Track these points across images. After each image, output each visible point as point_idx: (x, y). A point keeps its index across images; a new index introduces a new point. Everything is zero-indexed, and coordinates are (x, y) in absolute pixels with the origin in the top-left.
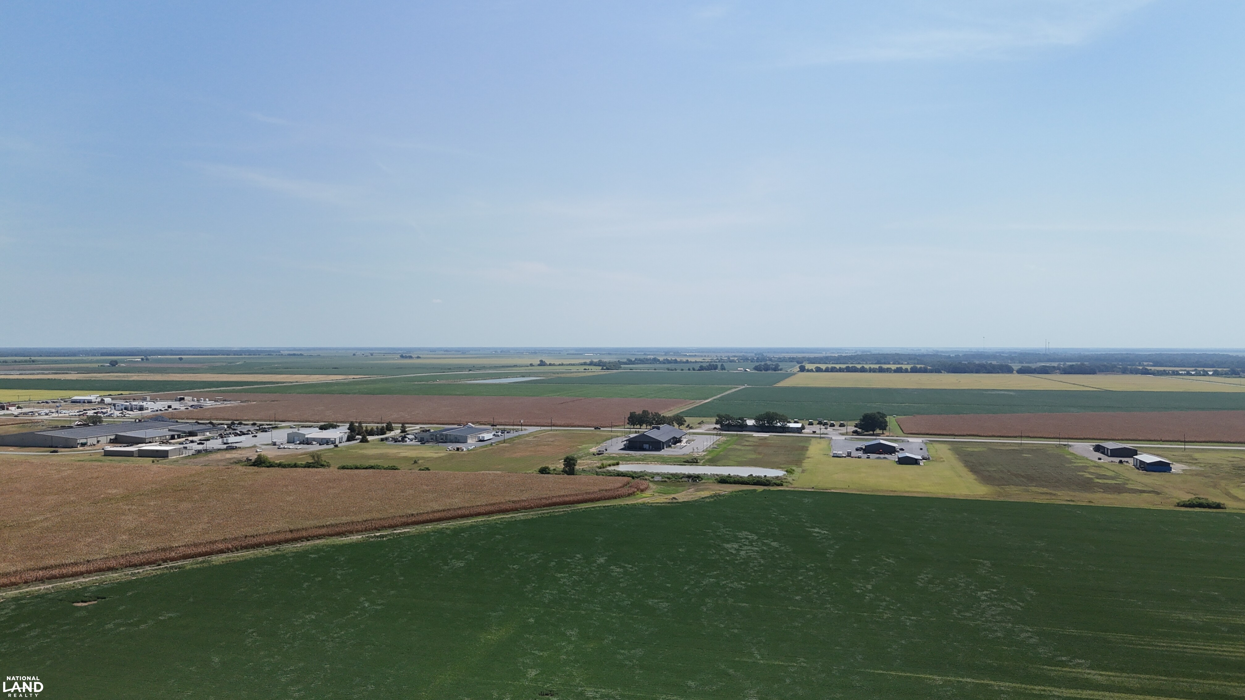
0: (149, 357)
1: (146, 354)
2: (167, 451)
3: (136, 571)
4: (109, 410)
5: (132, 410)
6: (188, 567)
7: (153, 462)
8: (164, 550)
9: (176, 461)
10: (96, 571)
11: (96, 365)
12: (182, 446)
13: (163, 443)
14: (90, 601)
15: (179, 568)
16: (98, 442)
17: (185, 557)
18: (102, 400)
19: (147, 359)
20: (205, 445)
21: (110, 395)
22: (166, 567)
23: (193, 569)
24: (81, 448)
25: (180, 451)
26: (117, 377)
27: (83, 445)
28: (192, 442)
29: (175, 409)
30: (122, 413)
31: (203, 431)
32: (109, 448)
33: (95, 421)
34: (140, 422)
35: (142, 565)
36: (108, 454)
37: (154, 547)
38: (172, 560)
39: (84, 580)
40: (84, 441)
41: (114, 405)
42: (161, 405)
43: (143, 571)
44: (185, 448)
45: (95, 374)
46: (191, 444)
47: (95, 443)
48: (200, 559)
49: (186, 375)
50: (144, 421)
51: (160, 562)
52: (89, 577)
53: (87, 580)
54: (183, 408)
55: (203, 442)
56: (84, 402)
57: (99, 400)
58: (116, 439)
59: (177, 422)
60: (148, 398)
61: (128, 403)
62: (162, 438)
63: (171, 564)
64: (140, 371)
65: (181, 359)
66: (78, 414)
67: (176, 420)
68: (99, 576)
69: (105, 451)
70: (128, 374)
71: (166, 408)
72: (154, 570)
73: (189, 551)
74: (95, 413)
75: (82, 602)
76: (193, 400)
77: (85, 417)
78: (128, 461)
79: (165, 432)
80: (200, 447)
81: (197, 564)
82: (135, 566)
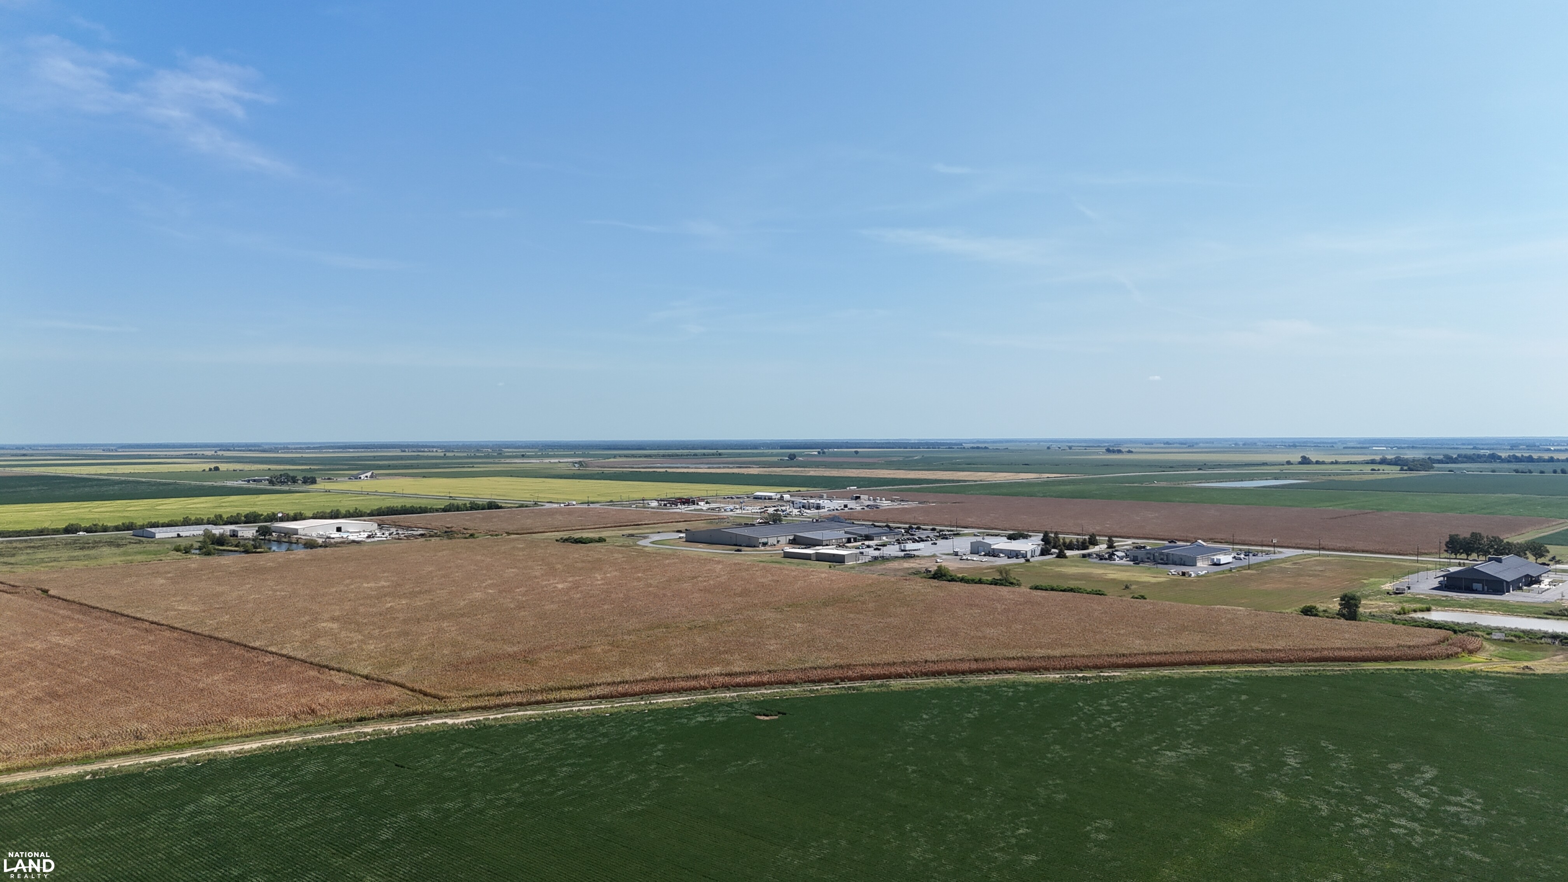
0: (825, 450)
1: (822, 447)
2: (843, 556)
3: (815, 688)
4: (788, 508)
5: (809, 509)
6: (866, 690)
7: (830, 567)
8: (841, 667)
9: (852, 568)
10: (777, 683)
11: (775, 459)
12: (858, 551)
13: (840, 546)
14: (771, 715)
15: (858, 690)
16: (778, 542)
17: (863, 678)
18: (782, 497)
19: (824, 453)
20: (881, 551)
21: (789, 491)
22: (843, 687)
23: (871, 692)
24: (763, 548)
25: (856, 557)
26: (795, 471)
27: (765, 544)
28: (868, 547)
29: (851, 509)
30: (800, 512)
31: (879, 535)
32: (789, 549)
33: (776, 519)
34: (817, 523)
35: (820, 681)
36: (788, 555)
37: (832, 662)
38: (850, 679)
39: (765, 692)
40: (765, 540)
41: (793, 502)
42: (837, 504)
43: (822, 689)
44: (862, 553)
45: (775, 469)
46: (868, 550)
47: (775, 543)
48: (878, 682)
49: (861, 470)
50: (821, 521)
51: (839, 681)
52: (771, 689)
53: (769, 692)
54: (859, 508)
55: (879, 547)
56: (765, 499)
57: (779, 496)
58: (794, 539)
59: (853, 523)
60: (825, 496)
61: (805, 501)
62: (839, 541)
63: (848, 684)
64: (817, 465)
65: (857, 452)
66: (759, 511)
67: (852, 521)
68: (779, 688)
69: (785, 552)
70: (806, 469)
71: (843, 507)
72: (832, 688)
73: (868, 672)
74: (775, 510)
75: (764, 715)
76: (869, 500)
77: (766, 515)
78: (806, 564)
79: (841, 534)
80: (877, 553)
81: (875, 687)
82: (813, 682)
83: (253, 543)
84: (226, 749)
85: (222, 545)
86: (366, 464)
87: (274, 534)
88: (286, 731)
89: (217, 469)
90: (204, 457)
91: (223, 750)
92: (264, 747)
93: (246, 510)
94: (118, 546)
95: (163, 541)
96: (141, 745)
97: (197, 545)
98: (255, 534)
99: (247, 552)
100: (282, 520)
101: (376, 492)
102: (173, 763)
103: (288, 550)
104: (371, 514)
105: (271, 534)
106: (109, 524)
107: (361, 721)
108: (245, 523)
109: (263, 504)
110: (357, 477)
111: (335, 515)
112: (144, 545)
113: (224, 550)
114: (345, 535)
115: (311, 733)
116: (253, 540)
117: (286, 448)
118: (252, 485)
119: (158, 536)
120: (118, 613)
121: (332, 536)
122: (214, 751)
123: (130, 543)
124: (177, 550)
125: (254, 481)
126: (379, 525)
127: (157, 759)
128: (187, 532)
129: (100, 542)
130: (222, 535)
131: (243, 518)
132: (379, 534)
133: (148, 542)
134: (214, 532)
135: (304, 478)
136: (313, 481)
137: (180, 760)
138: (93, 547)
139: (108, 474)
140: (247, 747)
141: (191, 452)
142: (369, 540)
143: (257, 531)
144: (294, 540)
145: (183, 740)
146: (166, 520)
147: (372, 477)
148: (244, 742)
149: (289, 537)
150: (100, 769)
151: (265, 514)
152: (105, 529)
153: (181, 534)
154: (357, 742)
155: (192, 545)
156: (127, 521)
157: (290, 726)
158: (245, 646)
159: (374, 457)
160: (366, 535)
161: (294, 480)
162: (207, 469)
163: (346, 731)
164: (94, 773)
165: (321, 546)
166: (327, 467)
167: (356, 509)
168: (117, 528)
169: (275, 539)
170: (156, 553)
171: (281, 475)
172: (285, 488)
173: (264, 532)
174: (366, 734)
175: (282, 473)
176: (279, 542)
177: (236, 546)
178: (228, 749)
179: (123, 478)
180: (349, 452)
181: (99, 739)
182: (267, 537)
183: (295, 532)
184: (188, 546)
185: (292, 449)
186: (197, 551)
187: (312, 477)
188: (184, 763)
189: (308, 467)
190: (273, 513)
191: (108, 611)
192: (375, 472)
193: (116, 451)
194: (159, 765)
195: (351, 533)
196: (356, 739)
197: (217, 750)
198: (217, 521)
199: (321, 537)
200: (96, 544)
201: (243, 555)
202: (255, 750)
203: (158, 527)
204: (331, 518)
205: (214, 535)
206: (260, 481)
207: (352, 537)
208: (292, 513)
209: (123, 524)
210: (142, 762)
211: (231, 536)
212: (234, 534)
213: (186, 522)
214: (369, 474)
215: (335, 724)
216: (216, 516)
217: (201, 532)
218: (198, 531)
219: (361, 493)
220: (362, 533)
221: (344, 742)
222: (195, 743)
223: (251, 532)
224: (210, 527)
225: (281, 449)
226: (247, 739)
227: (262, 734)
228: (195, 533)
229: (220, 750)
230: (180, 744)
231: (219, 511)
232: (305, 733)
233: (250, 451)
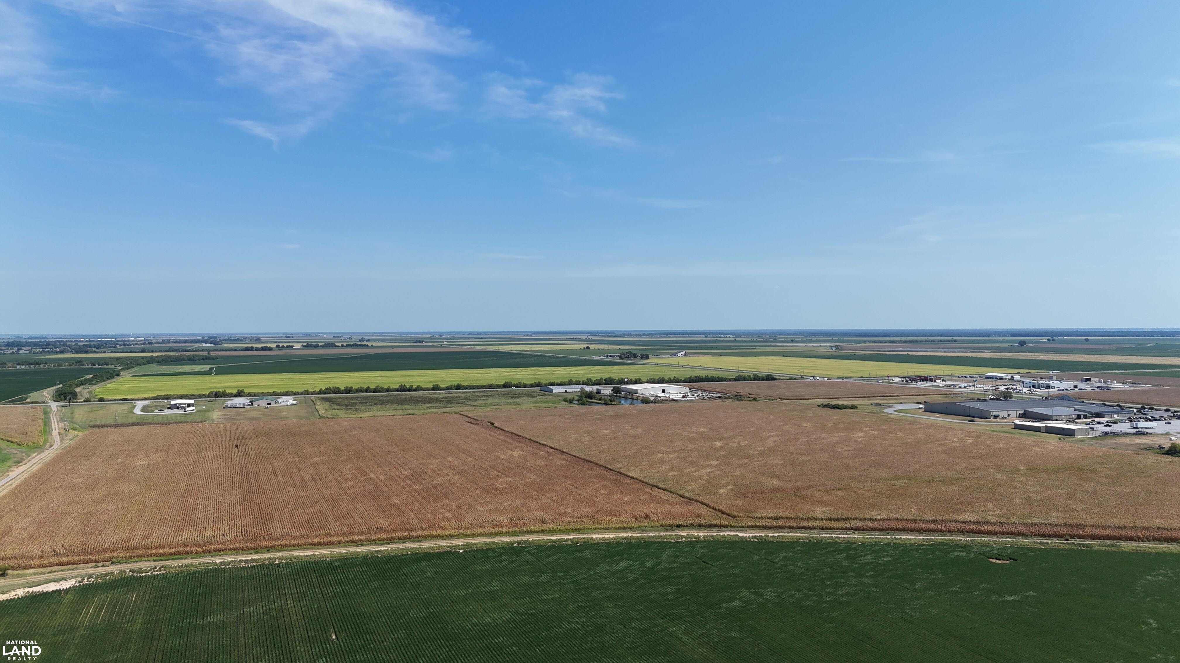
0: (1055, 338)
1: (1052, 335)
2: (1073, 430)
3: (1045, 541)
4: (1018, 387)
5: (1039, 388)
6: (1096, 548)
7: (1060, 439)
8: (1071, 526)
9: (1082, 441)
10: (1008, 534)
11: (1007, 345)
12: (1088, 426)
13: (1069, 421)
14: (1003, 560)
15: (1087, 547)
16: (1009, 415)
17: (1093, 537)
18: (1012, 377)
19: (1053, 340)
20: (1112, 428)
21: (1020, 373)
22: (1073, 543)
23: (1101, 551)
24: (994, 420)
25: (1086, 432)
26: (1025, 356)
27: (996, 417)
28: (1099, 423)
29: (1081, 389)
30: (1030, 390)
31: (1110, 413)
32: (1019, 422)
33: (1007, 396)
34: (1048, 400)
35: (1050, 536)
36: (1017, 427)
37: (1060, 521)
38: (1080, 537)
39: (997, 539)
40: (996, 413)
41: (1023, 382)
42: (1067, 385)
43: (1052, 543)
44: (1092, 429)
45: (1006, 353)
46: (1098, 426)
47: (1006, 416)
48: (1109, 542)
49: (1092, 356)
50: (1051, 400)
51: (1068, 537)
52: (1002, 538)
53: (1001, 540)
54: (1089, 389)
55: (1110, 424)
56: (997, 378)
57: (1009, 376)
58: (1024, 414)
59: (1083, 402)
60: (1055, 377)
61: (1035, 382)
62: (1069, 417)
63: (1078, 541)
64: (1047, 351)
65: (1087, 340)
66: (991, 388)
67: (1082, 400)
68: (1010, 538)
69: (1015, 425)
70: (1036, 354)
71: (1072, 388)
72: (1062, 543)
73: (1097, 532)
74: (1006, 389)
75: (996, 559)
76: (1100, 382)
77: (997, 392)
78: (1036, 435)
79: (1071, 411)
80: (1107, 429)
81: (1105, 546)
82: (1044, 536)
83: (609, 398)
84: (594, 536)
85: (591, 399)
86: (682, 346)
87: (622, 392)
88: (630, 529)
89: (588, 348)
90: (581, 340)
91: (592, 536)
92: (618, 538)
93: (605, 376)
94: (532, 397)
95: (557, 395)
96: (545, 527)
97: (576, 398)
98: (611, 392)
99: (606, 404)
100: (627, 383)
101: (688, 365)
102: (563, 542)
103: (631, 404)
104: (685, 381)
105: (620, 393)
106: (527, 383)
107: (679, 527)
108: (605, 384)
109: (616, 372)
110: (675, 355)
111: (661, 381)
112: (547, 397)
113: (592, 402)
114: (667, 395)
115: (647, 531)
116: (610, 396)
117: (630, 334)
118: (609, 359)
119: (554, 391)
120: (532, 440)
121: (659, 395)
122: (587, 536)
123: (539, 395)
124: (565, 401)
125: (611, 356)
126: (690, 389)
127: (554, 538)
128: (571, 389)
129: (522, 394)
130: (591, 392)
131: (604, 381)
132: (690, 395)
133: (549, 395)
134: (586, 390)
135: (641, 355)
136: (647, 357)
137: (568, 540)
138: (518, 397)
139: (527, 351)
140: (607, 536)
141: (573, 336)
142: (683, 399)
143: (612, 390)
144: (635, 397)
145: (570, 527)
146: (559, 381)
147: (685, 355)
148: (605, 532)
149: (632, 395)
150: (522, 540)
151: (617, 379)
152: (525, 386)
153: (568, 390)
154: (676, 541)
155: (574, 398)
156: (537, 381)
157: (633, 525)
158: (605, 468)
159: (687, 341)
160: (681, 395)
161: (635, 356)
162: (583, 348)
163: (669, 533)
164: (519, 543)
165: (652, 402)
166: (656, 347)
167: (675, 377)
168: (532, 386)
169: (623, 396)
170: (554, 402)
171: (627, 353)
172: (629, 361)
173: (616, 391)
174: (682, 537)
175: (628, 351)
176: (625, 398)
177: (600, 400)
178: (596, 536)
179: (535, 353)
180: (670, 337)
181: (522, 521)
182: (618, 395)
183: (636, 391)
184: (572, 398)
185: (633, 335)
186: (577, 402)
187: (646, 355)
188: (570, 543)
189: (644, 348)
190: (622, 378)
191: (526, 438)
192: (688, 351)
193: (531, 336)
194: (555, 541)
195: (672, 393)
196: (676, 540)
197: (589, 536)
198: (588, 383)
199: (652, 395)
200: (520, 395)
201: (604, 406)
202: (612, 539)
203: (554, 385)
204: (658, 383)
205: (587, 391)
206: (614, 356)
207: (673, 397)
208: (633, 379)
209: (535, 383)
210: (545, 538)
211: (596, 393)
212: (598, 392)
213: (570, 383)
214: (683, 353)
215: (662, 527)
216: (587, 379)
217: (579, 390)
218: (577, 389)
219: (678, 366)
220: (679, 394)
221: (668, 540)
222: (576, 529)
223: (609, 391)
224: (584, 386)
225: (627, 335)
226: (607, 531)
227: (616, 528)
228: (576, 390)
229: (591, 536)
230: (567, 530)
231: (590, 376)
232: (643, 531)
233: (608, 336)
